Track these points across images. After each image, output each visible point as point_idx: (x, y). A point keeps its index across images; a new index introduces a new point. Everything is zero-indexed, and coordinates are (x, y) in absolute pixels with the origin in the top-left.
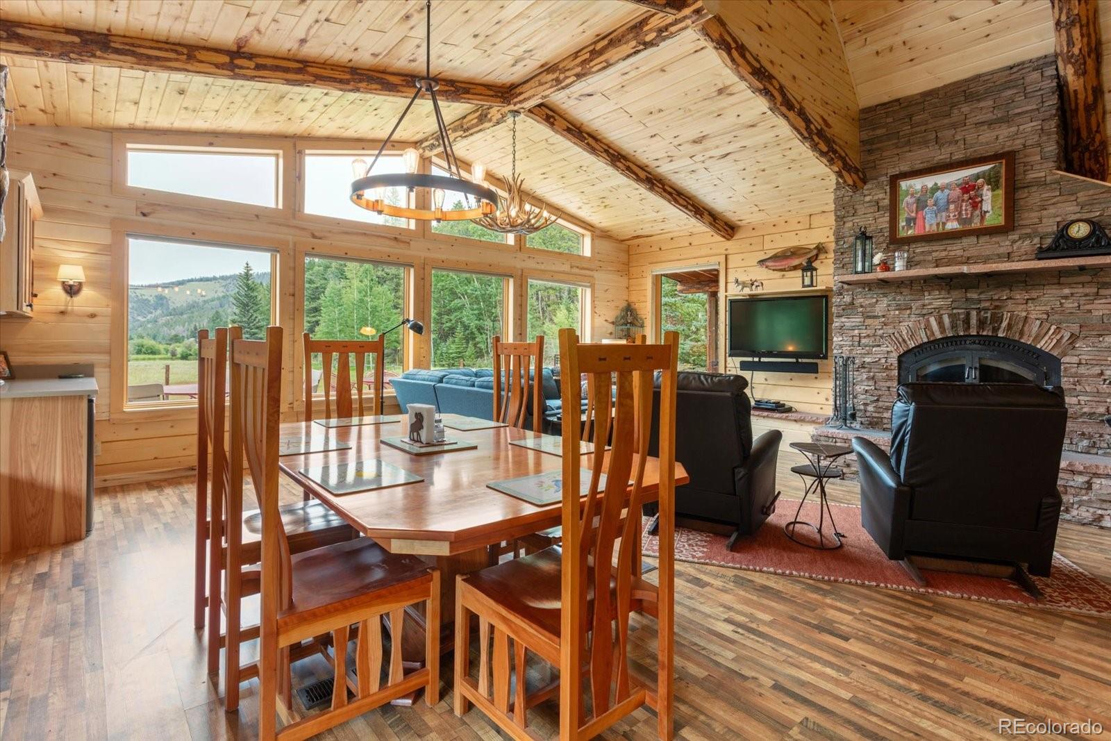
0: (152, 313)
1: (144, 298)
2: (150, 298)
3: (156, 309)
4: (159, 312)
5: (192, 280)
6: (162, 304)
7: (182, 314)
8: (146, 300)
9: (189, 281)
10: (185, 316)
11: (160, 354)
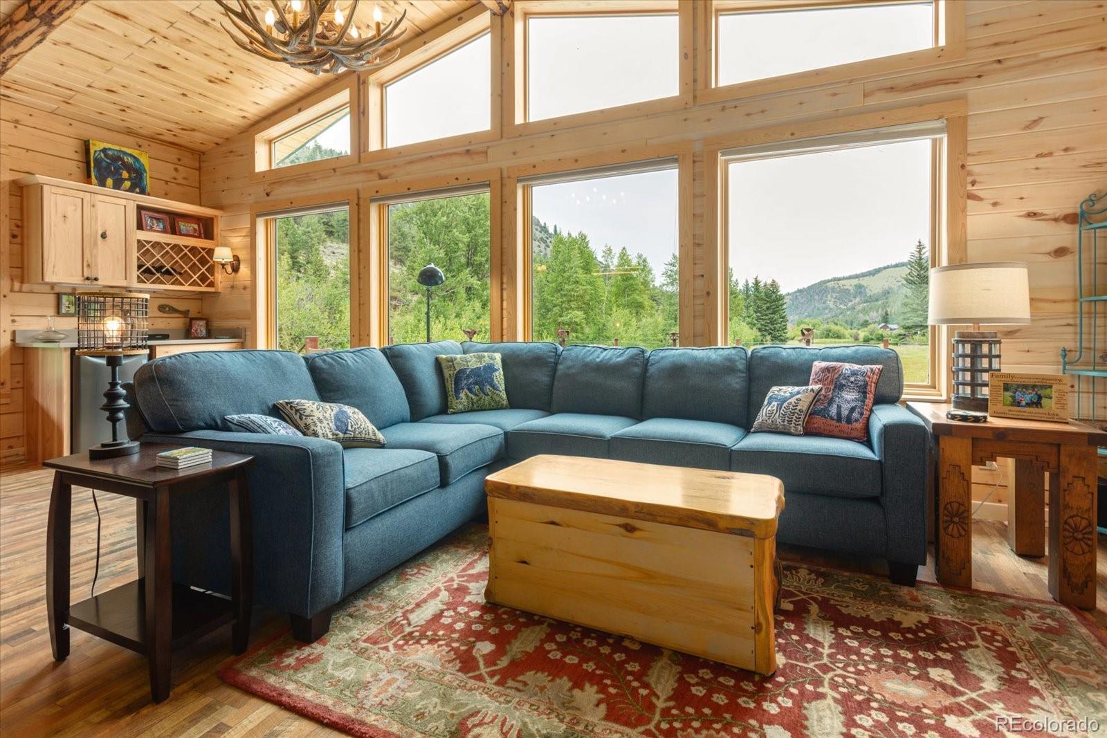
0: (851, 301)
1: (846, 288)
2: (850, 288)
3: (855, 297)
4: (858, 300)
5: (888, 267)
6: (861, 293)
7: (877, 300)
8: (847, 289)
9: (885, 268)
10: (880, 302)
11: (844, 338)
